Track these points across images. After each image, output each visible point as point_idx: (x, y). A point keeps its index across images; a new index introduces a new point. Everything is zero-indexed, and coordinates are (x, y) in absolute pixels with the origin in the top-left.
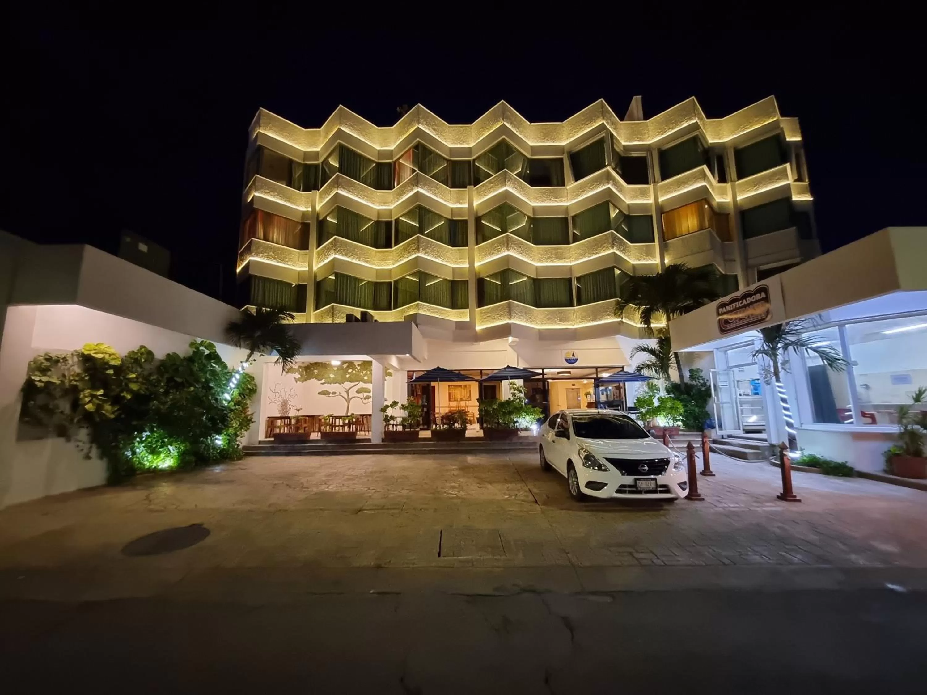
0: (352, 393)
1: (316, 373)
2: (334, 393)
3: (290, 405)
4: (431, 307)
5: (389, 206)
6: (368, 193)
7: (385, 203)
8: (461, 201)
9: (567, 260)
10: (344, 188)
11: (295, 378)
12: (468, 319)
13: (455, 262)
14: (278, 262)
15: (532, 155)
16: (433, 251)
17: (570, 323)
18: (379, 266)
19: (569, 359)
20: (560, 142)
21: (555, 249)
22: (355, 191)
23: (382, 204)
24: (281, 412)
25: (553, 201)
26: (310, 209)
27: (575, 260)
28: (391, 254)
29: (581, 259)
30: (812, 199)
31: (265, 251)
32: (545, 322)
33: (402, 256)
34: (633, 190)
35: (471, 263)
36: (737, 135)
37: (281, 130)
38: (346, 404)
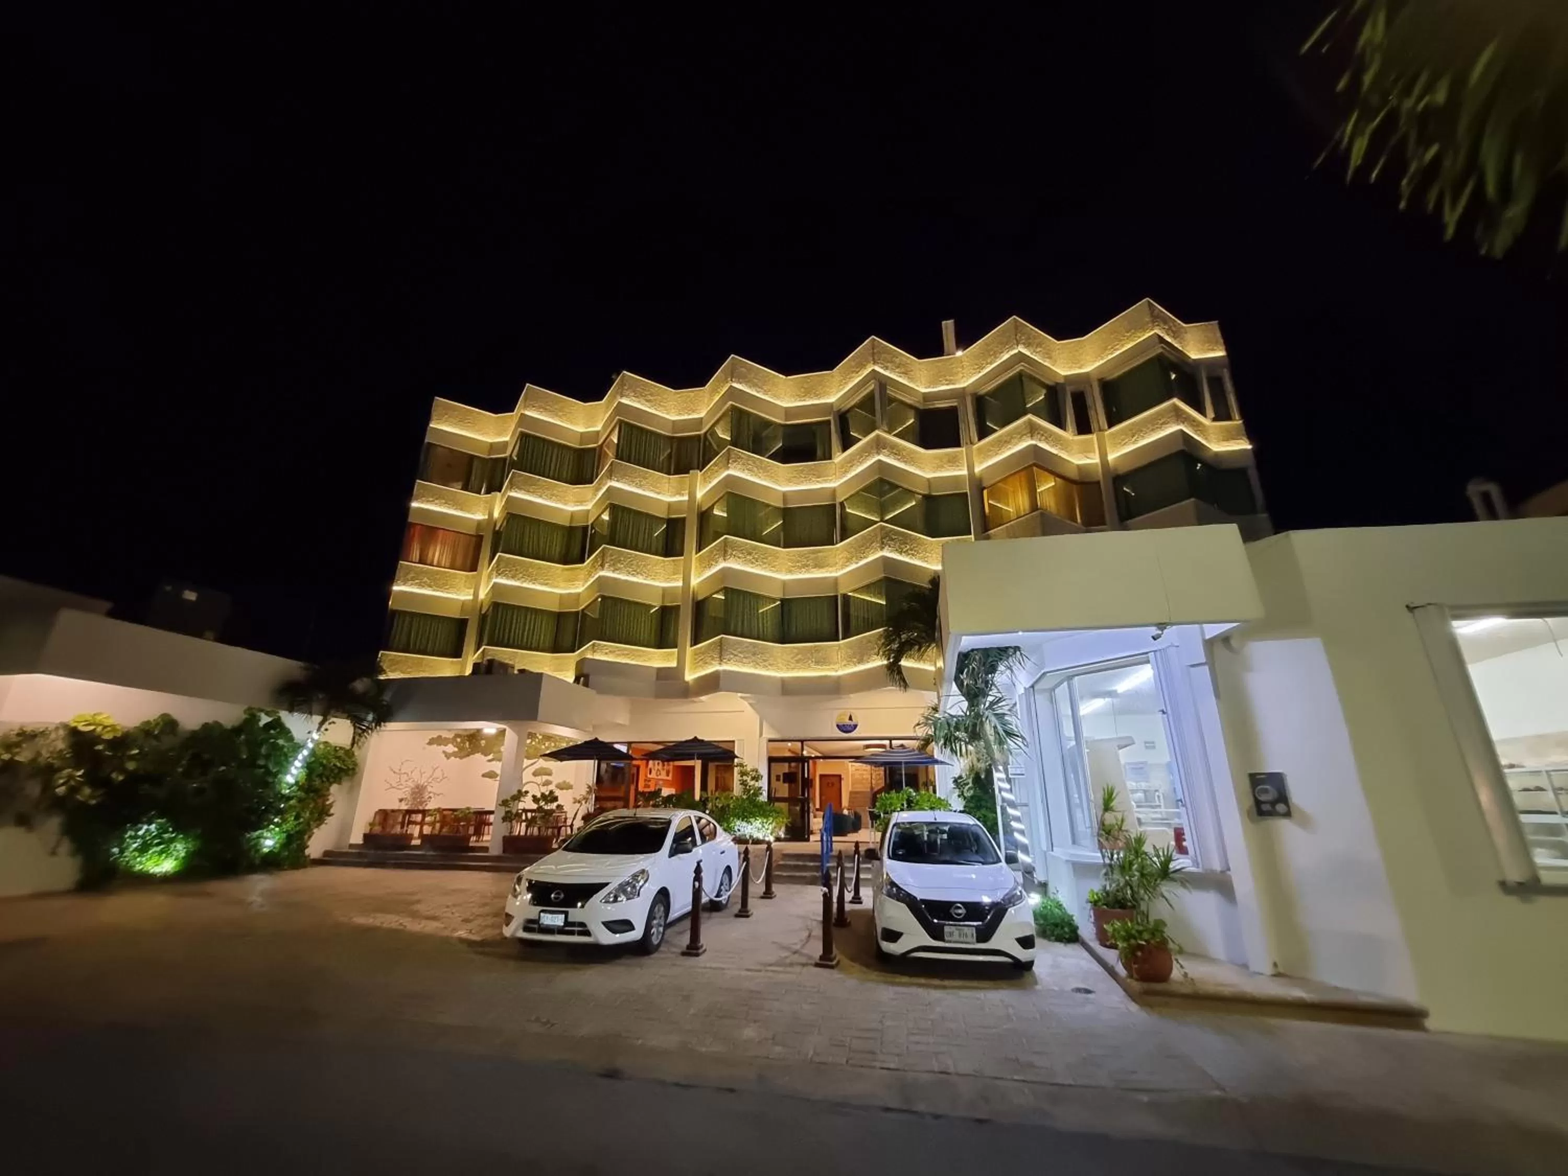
1: (482, 745)
3: (430, 793)
4: (617, 647)
5: (586, 505)
6: (557, 491)
7: (581, 502)
8: (678, 492)
9: (831, 569)
10: (520, 489)
11: (444, 752)
12: (675, 664)
13: (666, 580)
14: (434, 590)
15: (786, 420)
16: (630, 565)
17: (832, 666)
18: (565, 588)
19: (844, 725)
20: (828, 398)
21: (814, 552)
22: (538, 490)
23: (577, 504)
24: (410, 803)
25: (813, 482)
26: (486, 517)
27: (840, 568)
28: (582, 572)
29: (847, 566)
30: (1250, 447)
31: (417, 578)
32: (793, 665)
34: (936, 457)
35: (686, 580)
36: (1105, 360)
37: (462, 421)
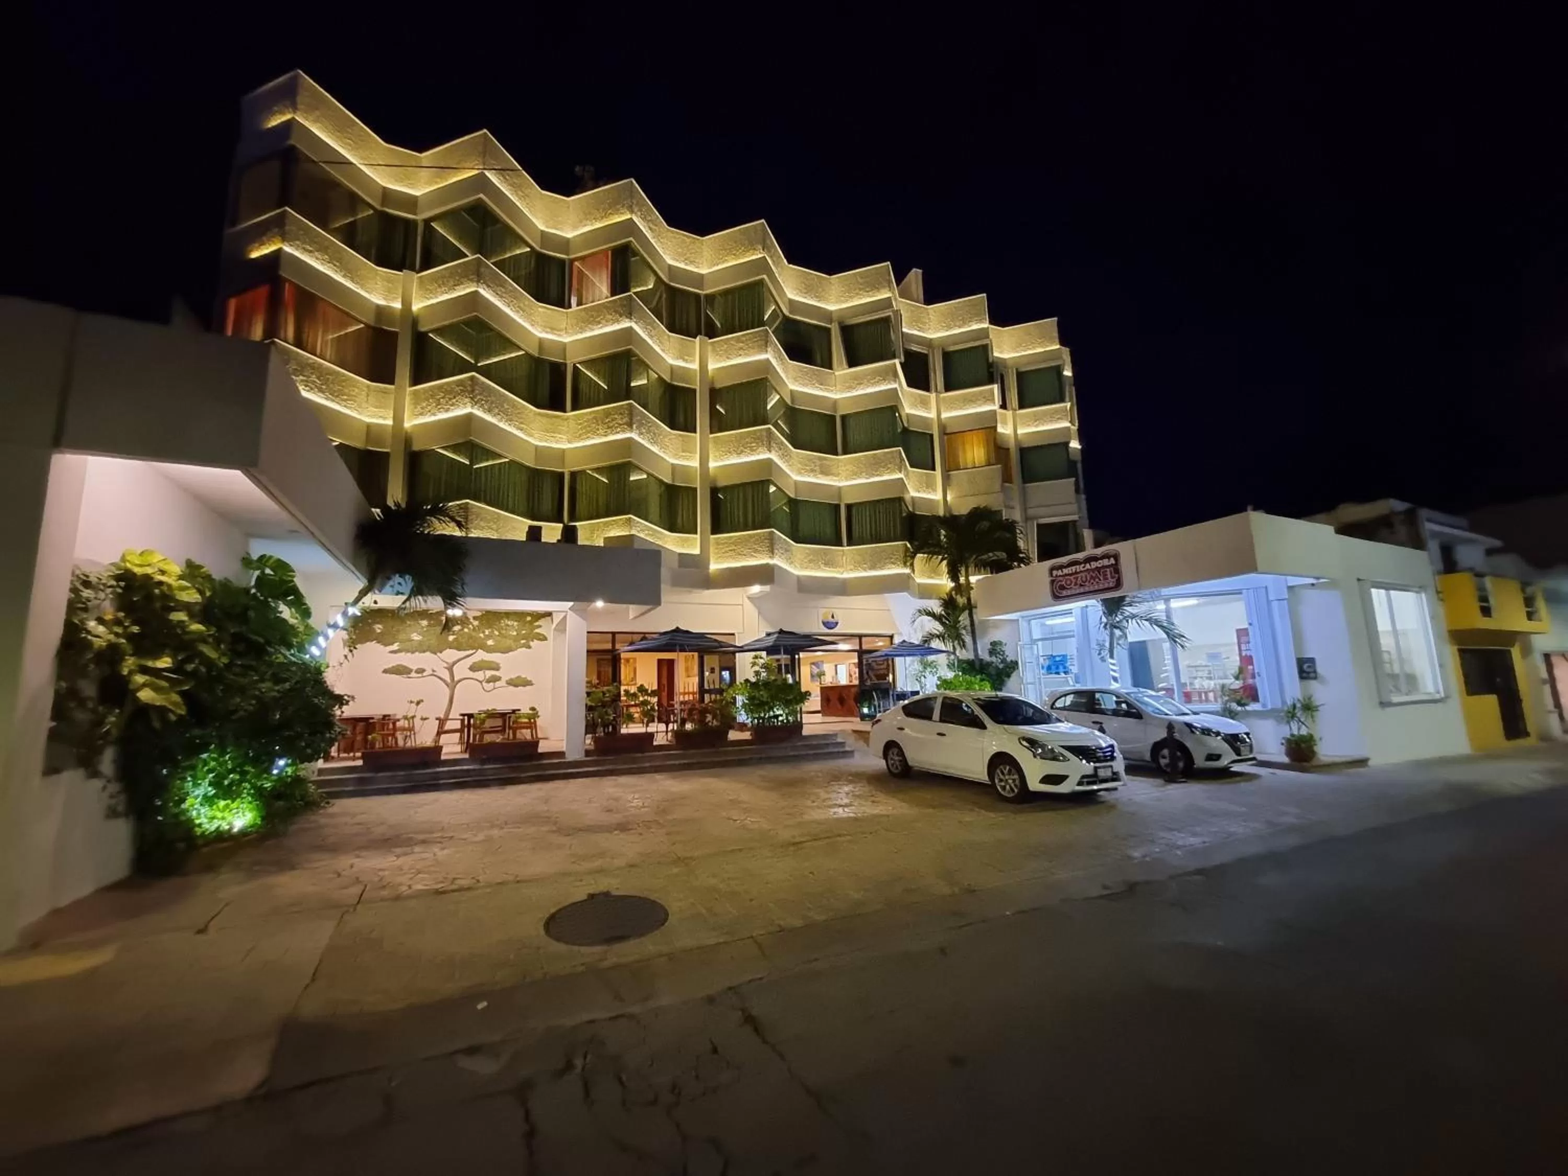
0: (461, 670)
1: (379, 631)
2: (420, 671)
4: (646, 526)
5: (559, 335)
6: (524, 305)
7: (553, 329)
8: (686, 358)
9: (835, 478)
12: (696, 551)
13: (675, 456)
14: (327, 399)
15: (792, 313)
16: (649, 432)
17: (839, 569)
18: (541, 441)
19: (827, 622)
20: (828, 305)
21: (820, 459)
22: (504, 295)
23: (548, 330)
25: (817, 387)
26: (398, 306)
27: (847, 479)
28: (566, 423)
29: (854, 479)
30: (1079, 447)
31: (300, 372)
32: (805, 565)
33: (589, 431)
34: (912, 394)
35: (704, 461)
36: (1019, 354)
37: (340, 129)
38: (447, 691)
